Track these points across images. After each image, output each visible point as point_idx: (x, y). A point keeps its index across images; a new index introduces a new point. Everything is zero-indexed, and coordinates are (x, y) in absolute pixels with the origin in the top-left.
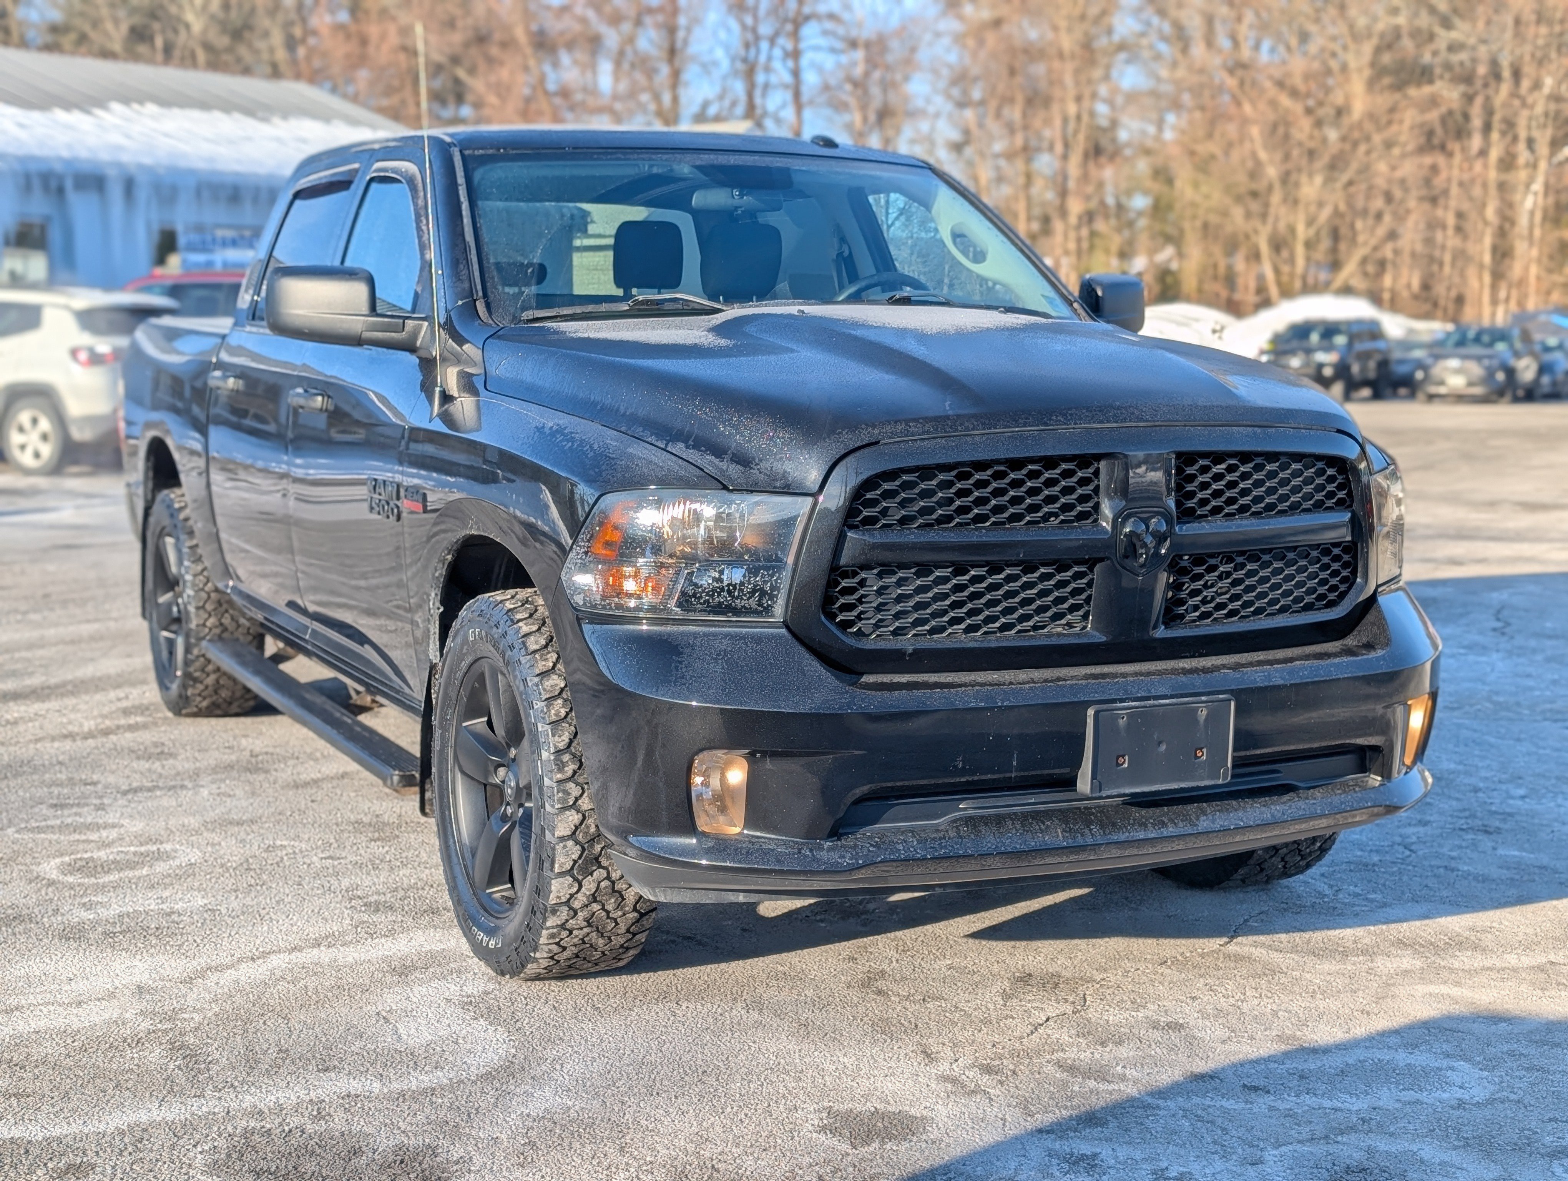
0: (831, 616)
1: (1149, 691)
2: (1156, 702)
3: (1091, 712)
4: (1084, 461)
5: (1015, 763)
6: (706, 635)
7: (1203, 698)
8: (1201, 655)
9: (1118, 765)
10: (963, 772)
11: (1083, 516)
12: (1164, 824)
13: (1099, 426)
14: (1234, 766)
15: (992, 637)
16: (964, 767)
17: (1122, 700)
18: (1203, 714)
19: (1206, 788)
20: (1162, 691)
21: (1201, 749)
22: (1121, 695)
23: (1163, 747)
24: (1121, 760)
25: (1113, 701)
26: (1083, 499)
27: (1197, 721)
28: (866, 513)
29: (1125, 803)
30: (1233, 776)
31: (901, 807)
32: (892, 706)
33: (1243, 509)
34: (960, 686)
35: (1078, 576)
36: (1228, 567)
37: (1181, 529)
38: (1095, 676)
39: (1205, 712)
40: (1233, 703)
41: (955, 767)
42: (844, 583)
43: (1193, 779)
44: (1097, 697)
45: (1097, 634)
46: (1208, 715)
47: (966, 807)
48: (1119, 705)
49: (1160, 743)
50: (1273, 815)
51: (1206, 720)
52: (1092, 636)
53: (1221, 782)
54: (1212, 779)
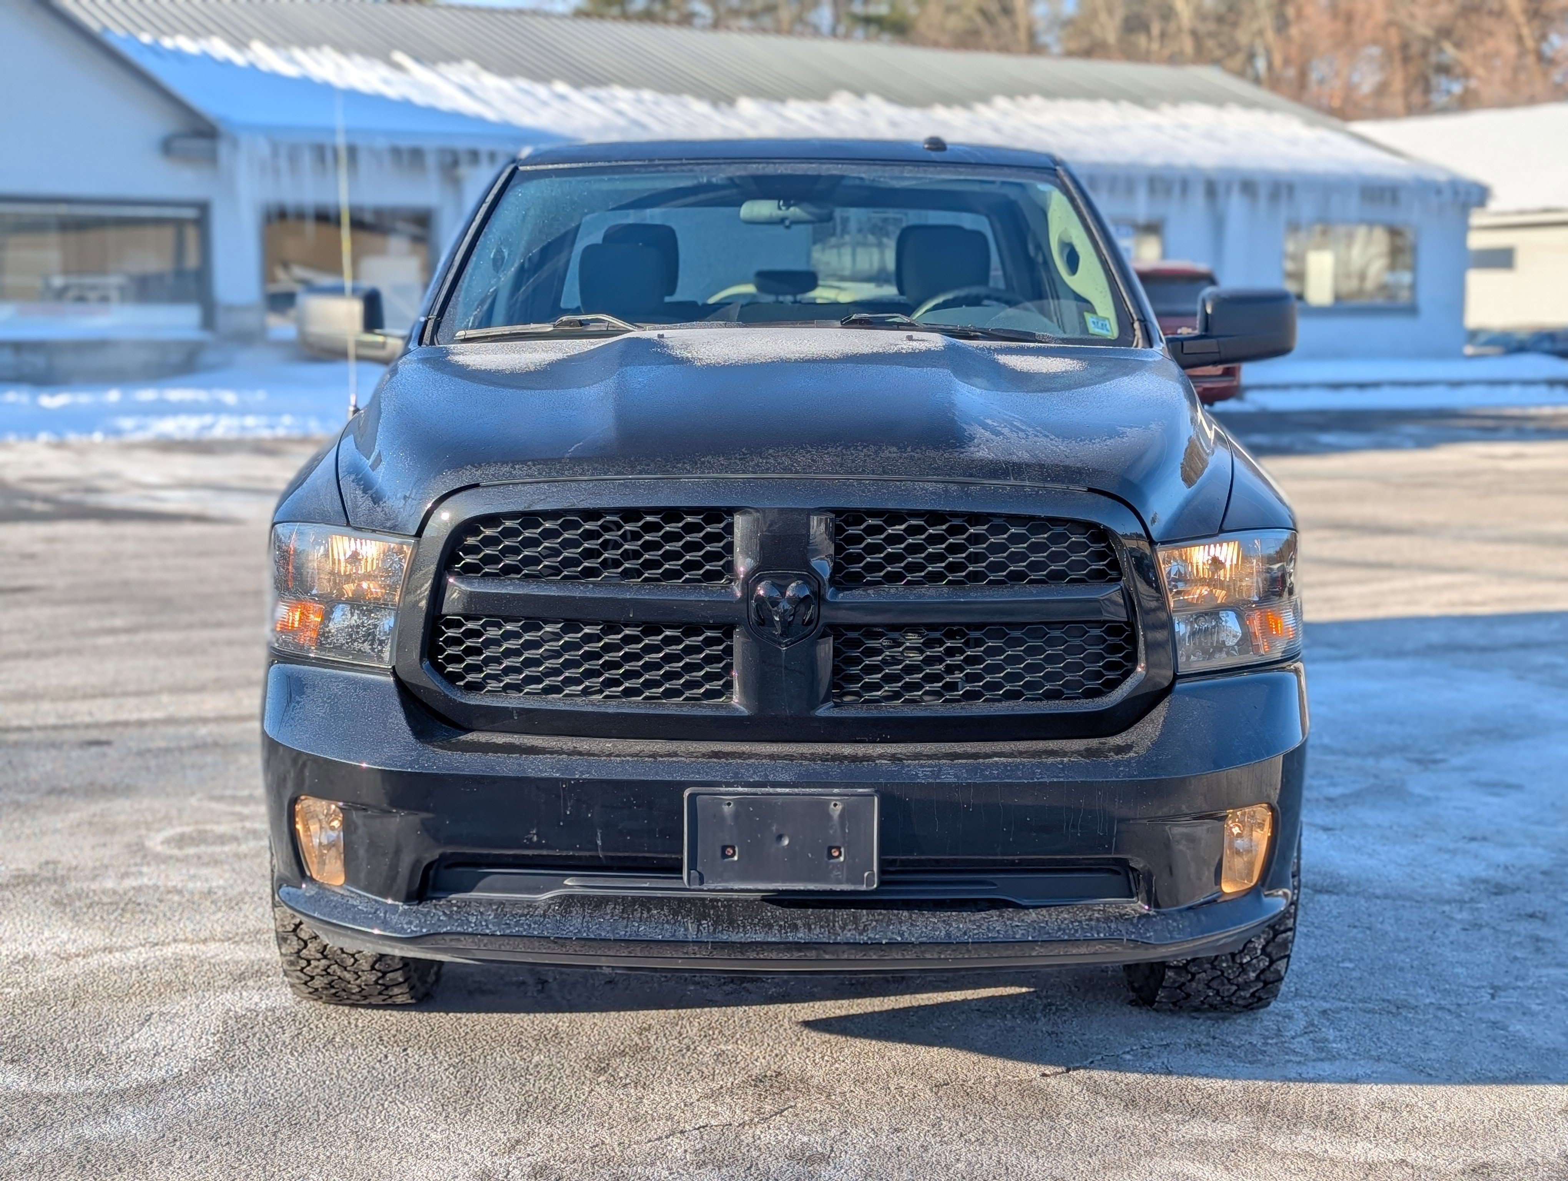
0: (439, 668)
1: (766, 776)
2: (771, 790)
3: (686, 793)
4: (714, 514)
5: (599, 842)
6: (331, 677)
7: (836, 791)
8: (884, 741)
9: (724, 856)
10: (538, 846)
11: (711, 576)
12: (795, 928)
13: (732, 476)
14: (882, 872)
15: (614, 702)
16: (539, 841)
17: (728, 785)
18: (836, 811)
19: (842, 892)
20: (785, 777)
21: (839, 848)
22: (729, 778)
23: (786, 842)
24: (730, 851)
25: (719, 784)
26: (711, 557)
27: (829, 817)
28: (469, 559)
29: (764, 899)
30: (882, 883)
31: (497, 876)
32: (457, 768)
33: (975, 577)
34: (552, 753)
35: (709, 642)
36: (958, 643)
37: (835, 595)
38: (716, 755)
39: (839, 807)
40: (876, 799)
41: (530, 840)
42: (450, 633)
43: (825, 879)
44: (697, 778)
45: (742, 708)
46: (843, 810)
47: (572, 884)
48: (723, 789)
49: (780, 837)
50: (948, 934)
51: (842, 815)
52: (737, 710)
53: (864, 888)
54: (854, 883)
